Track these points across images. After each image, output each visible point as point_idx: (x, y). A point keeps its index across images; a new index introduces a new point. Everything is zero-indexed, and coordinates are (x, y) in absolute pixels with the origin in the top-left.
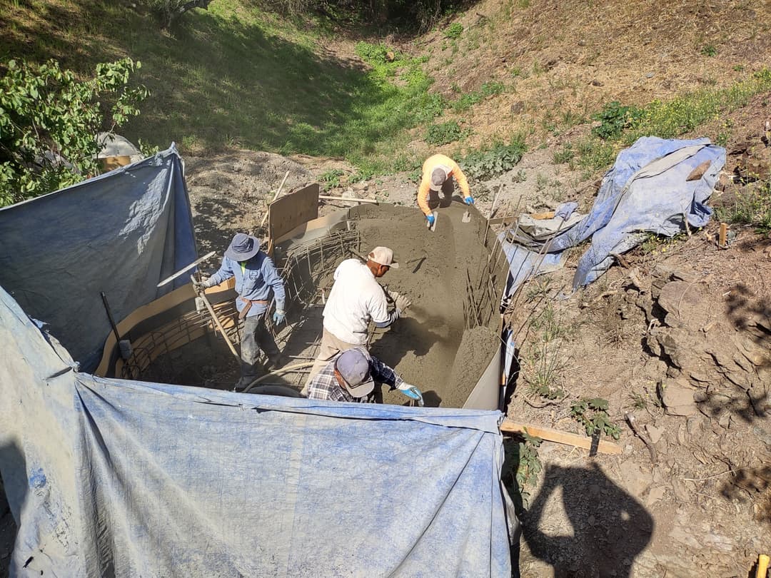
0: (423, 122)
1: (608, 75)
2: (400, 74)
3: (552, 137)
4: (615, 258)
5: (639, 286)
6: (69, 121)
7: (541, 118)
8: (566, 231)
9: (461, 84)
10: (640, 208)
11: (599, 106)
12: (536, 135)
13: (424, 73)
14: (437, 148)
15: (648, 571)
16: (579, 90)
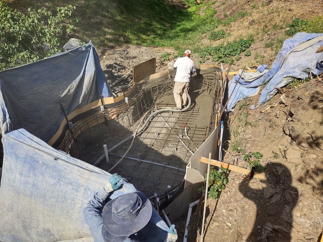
0: (209, 31)
1: (297, 6)
2: (202, 10)
3: (267, 36)
4: (278, 90)
5: (284, 102)
6: (48, 32)
7: (262, 27)
8: (259, 78)
9: (228, 13)
10: (292, 66)
11: (291, 21)
12: (259, 35)
13: (212, 9)
14: (214, 42)
15: (269, 232)
16: (281, 14)
